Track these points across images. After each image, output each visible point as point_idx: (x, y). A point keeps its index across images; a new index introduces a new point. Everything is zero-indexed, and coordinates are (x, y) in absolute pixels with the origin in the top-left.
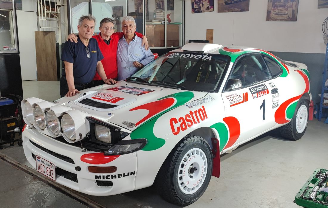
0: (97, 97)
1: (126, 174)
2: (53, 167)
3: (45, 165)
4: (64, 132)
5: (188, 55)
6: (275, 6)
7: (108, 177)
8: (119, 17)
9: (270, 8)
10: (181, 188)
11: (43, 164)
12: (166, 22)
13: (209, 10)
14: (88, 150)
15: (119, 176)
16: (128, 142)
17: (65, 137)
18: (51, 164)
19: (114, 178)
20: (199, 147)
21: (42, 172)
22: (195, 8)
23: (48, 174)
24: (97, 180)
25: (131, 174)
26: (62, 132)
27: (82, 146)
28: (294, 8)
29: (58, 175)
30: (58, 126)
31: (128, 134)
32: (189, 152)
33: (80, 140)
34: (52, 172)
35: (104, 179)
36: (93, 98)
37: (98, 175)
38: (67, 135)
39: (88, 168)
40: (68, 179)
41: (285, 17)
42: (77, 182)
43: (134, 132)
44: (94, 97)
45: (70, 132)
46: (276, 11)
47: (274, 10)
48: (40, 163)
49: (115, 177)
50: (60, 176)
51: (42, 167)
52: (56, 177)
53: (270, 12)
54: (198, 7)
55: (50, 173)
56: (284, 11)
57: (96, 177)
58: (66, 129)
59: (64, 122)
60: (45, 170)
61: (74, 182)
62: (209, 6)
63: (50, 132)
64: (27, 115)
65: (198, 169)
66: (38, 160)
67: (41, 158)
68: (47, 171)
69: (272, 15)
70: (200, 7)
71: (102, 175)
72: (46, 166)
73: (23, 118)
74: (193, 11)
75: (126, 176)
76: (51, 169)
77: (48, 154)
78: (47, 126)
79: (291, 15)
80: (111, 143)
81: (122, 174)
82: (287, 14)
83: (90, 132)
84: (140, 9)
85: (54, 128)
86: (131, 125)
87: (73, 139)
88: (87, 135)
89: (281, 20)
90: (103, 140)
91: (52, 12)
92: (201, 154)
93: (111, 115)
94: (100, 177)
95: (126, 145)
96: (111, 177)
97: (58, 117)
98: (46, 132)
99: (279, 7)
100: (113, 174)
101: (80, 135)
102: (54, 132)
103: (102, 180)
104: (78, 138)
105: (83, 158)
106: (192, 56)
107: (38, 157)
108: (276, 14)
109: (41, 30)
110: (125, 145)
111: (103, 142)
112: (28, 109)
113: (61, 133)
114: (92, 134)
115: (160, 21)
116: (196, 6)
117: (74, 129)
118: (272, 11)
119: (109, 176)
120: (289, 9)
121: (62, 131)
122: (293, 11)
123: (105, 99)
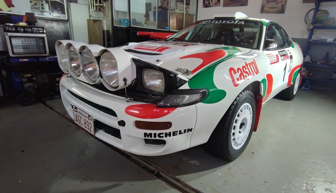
0: (140, 48)
1: (183, 131)
2: (91, 119)
3: (82, 116)
4: (104, 76)
5: (220, 21)
6: (268, 2)
7: (161, 135)
8: (149, 11)
9: (265, 3)
10: (233, 144)
11: (80, 116)
12: (185, 12)
13: (216, 5)
14: (135, 100)
15: (174, 134)
16: (186, 92)
17: (105, 83)
18: (89, 116)
19: (168, 136)
20: (249, 102)
21: (80, 125)
22: (206, 3)
23: (86, 127)
24: (147, 138)
25: (188, 132)
26: (102, 77)
27: (126, 95)
28: (283, 3)
29: (98, 129)
30: (96, 71)
31: (185, 82)
32: (242, 107)
33: (125, 87)
34: (90, 125)
35: (156, 137)
36: (136, 48)
37: (148, 132)
38: (107, 81)
39: (134, 123)
40: (109, 134)
41: (276, 10)
42: (120, 138)
43: (191, 80)
44: (138, 47)
45: (111, 78)
46: (269, 5)
47: (267, 4)
48: (78, 114)
49: (170, 135)
50: (100, 130)
51: (79, 119)
52: (95, 131)
53: (264, 6)
54: (208, 3)
55: (88, 126)
56: (275, 5)
57: (146, 135)
58: (107, 73)
59: (104, 63)
60: (83, 122)
61: (116, 138)
62: (216, 2)
63: (87, 78)
64: (63, 61)
65: (245, 124)
66: (75, 111)
67: (78, 109)
68: (85, 123)
69: (265, 9)
70: (209, 3)
71: (153, 132)
72: (84, 118)
73: (59, 64)
74: (204, 6)
75: (182, 133)
76: (90, 121)
77: (86, 104)
78: (83, 71)
79: (281, 9)
80: (164, 93)
81: (177, 131)
82: (278, 8)
83: (136, 79)
84: (164, 4)
85: (91, 73)
86: (187, 73)
87: (115, 85)
88: (132, 83)
89: (272, 13)
90: (153, 89)
91: (100, 5)
92: (250, 109)
93: (159, 62)
94: (151, 134)
95: (185, 96)
96: (164, 135)
97: (96, 57)
98: (82, 78)
99: (272, 2)
100: (167, 131)
101: (125, 80)
102: (91, 78)
103: (153, 138)
104: (121, 84)
105: (127, 111)
106: (224, 21)
107: (75, 107)
108: (269, 8)
109: (92, 18)
110: (183, 96)
111: (153, 91)
112: (63, 53)
113: (100, 78)
114: (139, 80)
115: (180, 11)
116: (206, 2)
117: (117, 74)
118: (266, 6)
119: (163, 134)
120: (279, 4)
121: (101, 75)
122: (283, 5)
123: (149, 48)
